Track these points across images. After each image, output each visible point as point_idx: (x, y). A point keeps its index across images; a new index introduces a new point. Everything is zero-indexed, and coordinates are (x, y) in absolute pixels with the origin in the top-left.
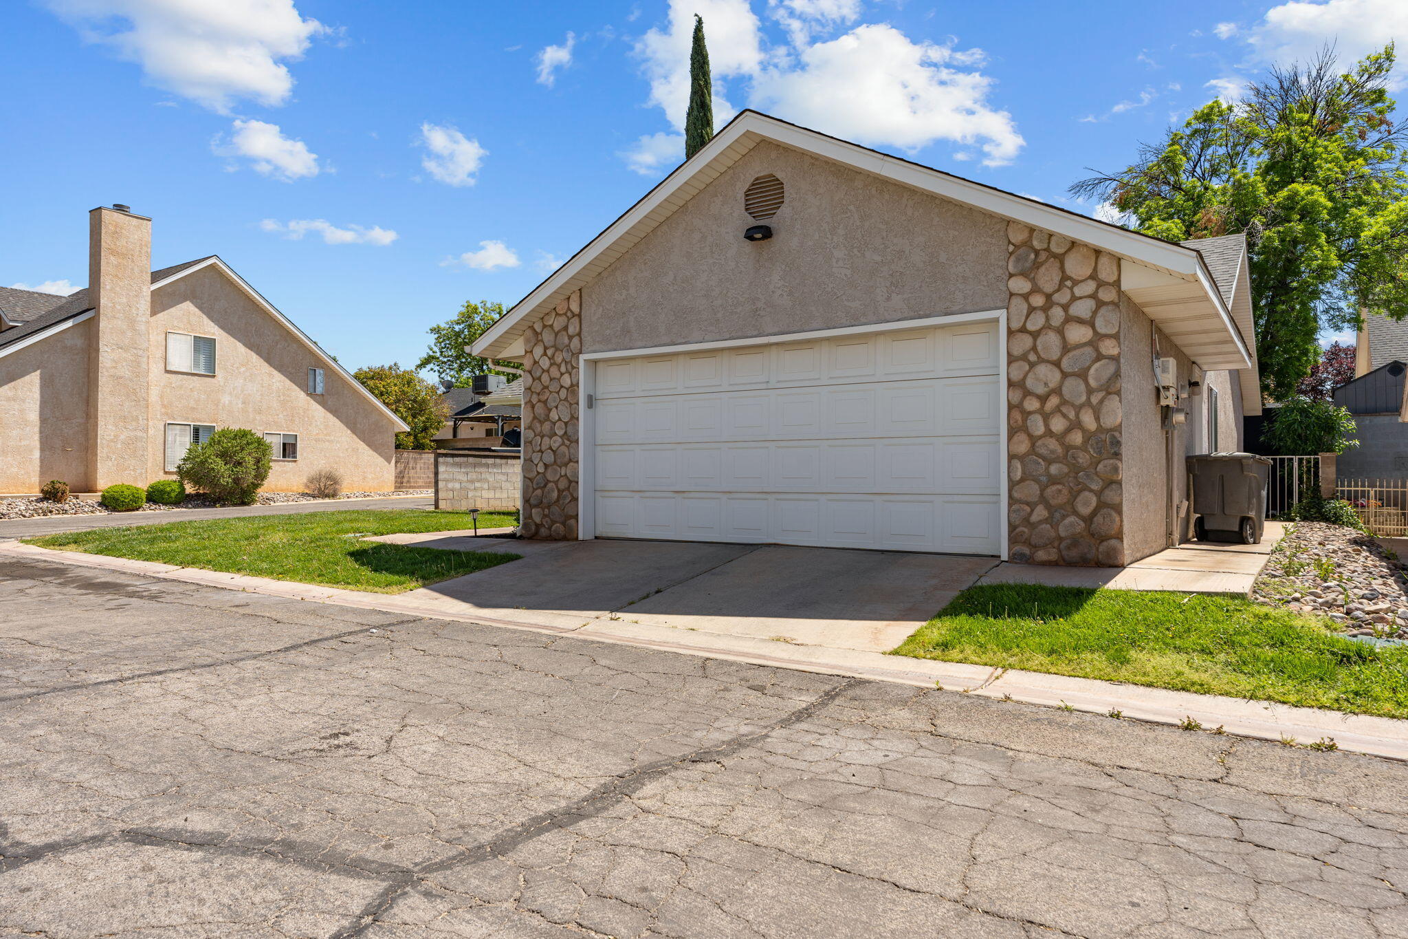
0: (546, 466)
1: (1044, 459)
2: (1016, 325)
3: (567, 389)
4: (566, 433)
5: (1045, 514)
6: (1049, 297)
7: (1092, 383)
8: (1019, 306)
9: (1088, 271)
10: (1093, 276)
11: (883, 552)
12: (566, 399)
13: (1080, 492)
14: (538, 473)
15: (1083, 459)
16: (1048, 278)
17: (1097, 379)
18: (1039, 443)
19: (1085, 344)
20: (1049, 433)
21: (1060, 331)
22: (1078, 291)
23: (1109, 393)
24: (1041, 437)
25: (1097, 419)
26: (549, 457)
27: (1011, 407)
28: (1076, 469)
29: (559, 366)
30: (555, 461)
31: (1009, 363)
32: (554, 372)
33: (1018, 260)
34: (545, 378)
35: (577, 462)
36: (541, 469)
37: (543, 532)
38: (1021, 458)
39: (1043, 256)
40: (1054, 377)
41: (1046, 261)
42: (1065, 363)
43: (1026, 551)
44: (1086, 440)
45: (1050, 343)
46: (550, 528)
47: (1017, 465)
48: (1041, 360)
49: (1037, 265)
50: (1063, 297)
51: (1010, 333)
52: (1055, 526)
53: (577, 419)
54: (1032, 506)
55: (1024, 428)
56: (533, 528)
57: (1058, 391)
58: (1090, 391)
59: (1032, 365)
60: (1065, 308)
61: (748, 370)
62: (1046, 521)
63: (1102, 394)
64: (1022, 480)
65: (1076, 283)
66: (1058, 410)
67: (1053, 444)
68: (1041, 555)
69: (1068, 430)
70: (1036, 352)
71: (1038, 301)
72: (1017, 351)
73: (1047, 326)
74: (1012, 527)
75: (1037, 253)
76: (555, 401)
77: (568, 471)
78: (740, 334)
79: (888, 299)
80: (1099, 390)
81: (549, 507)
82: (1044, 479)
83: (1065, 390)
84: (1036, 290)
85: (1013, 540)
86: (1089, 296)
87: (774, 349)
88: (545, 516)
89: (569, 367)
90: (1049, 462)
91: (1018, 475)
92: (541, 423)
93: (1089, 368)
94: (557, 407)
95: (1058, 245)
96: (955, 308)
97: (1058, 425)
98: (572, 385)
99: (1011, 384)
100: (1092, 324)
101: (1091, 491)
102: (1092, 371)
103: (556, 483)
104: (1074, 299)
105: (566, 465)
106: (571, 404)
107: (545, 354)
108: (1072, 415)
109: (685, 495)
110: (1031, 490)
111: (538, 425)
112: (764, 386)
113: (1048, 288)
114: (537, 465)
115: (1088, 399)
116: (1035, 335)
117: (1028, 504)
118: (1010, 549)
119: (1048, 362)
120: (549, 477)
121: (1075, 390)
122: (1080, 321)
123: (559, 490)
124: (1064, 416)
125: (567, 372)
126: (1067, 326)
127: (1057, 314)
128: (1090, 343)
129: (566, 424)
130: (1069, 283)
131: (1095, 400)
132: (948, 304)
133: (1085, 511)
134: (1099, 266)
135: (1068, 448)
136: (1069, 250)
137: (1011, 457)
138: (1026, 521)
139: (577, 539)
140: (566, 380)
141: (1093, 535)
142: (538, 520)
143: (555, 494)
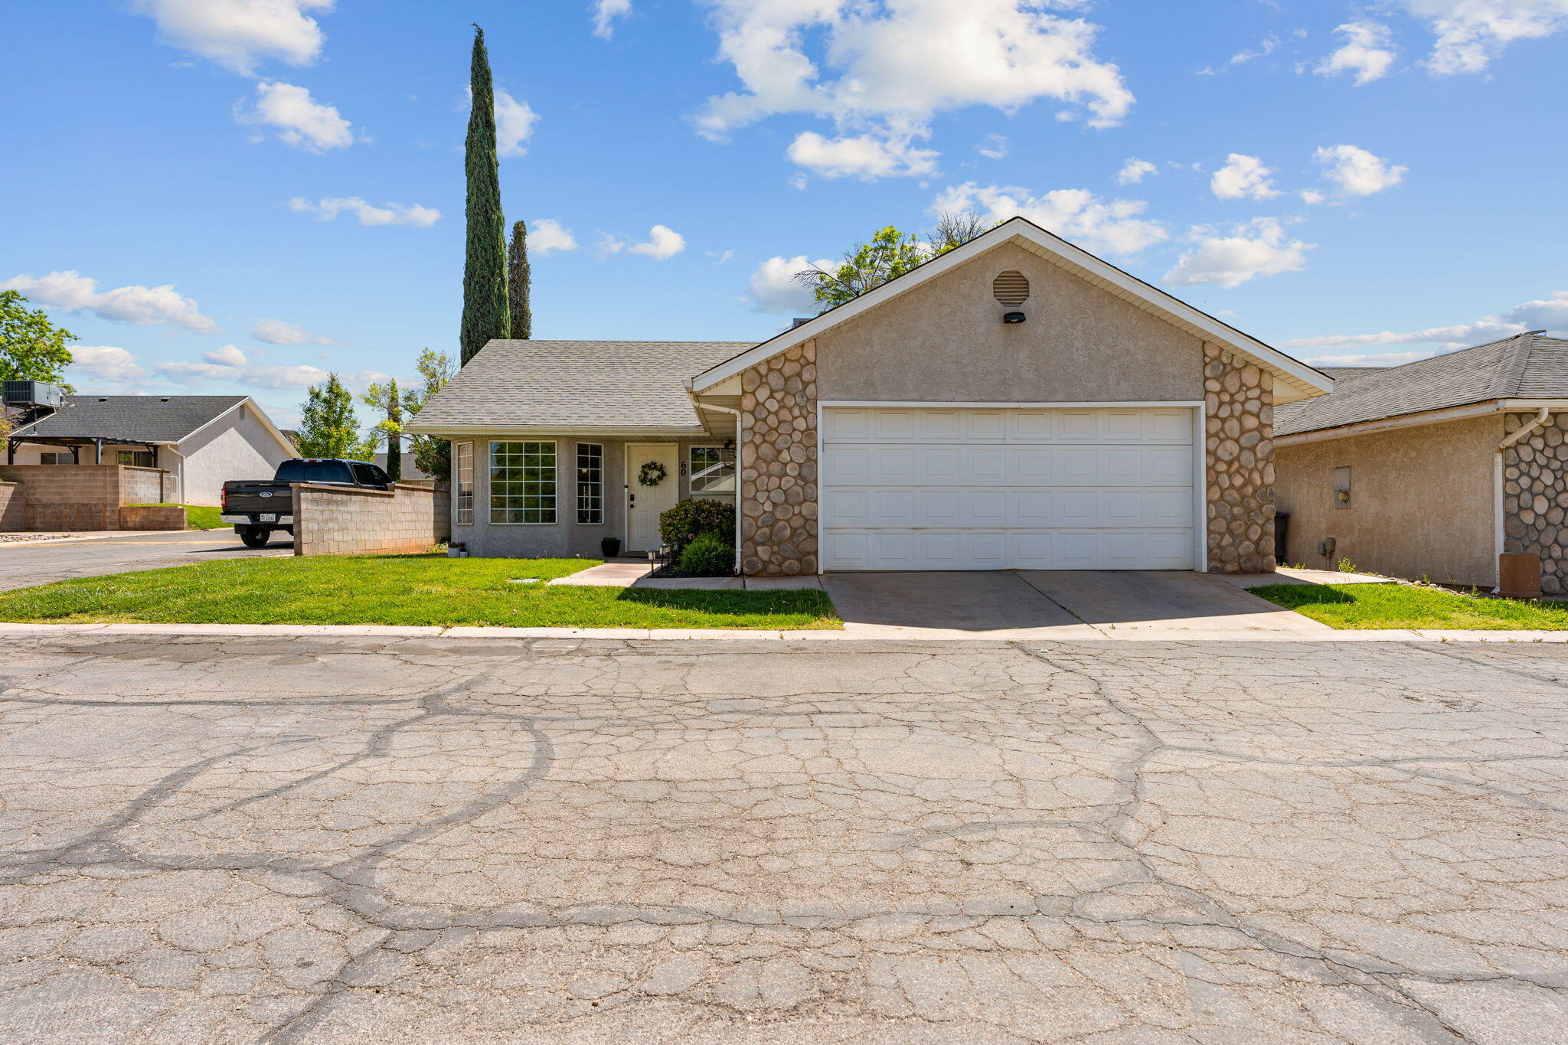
0: (775, 505)
1: (1229, 503)
2: (1212, 413)
3: (802, 432)
4: (800, 474)
5: (1231, 540)
6: (1232, 396)
7: (1259, 455)
8: (1213, 400)
9: (1256, 382)
10: (1259, 386)
11: (1113, 571)
12: (800, 442)
13: (1251, 525)
14: (765, 512)
15: (1253, 504)
16: (1232, 384)
17: (1262, 453)
18: (1226, 493)
19: (1253, 430)
20: (1232, 486)
21: (1239, 419)
22: (1250, 394)
23: (1268, 462)
24: (1226, 489)
25: (1262, 478)
26: (778, 497)
27: (1208, 468)
28: (1248, 511)
29: (790, 410)
30: (786, 500)
31: (1207, 438)
32: (785, 415)
33: (1213, 368)
34: (772, 420)
35: (816, 501)
36: (768, 507)
37: (772, 568)
38: (1214, 503)
39: (1229, 368)
40: (1234, 449)
41: (1230, 371)
42: (1242, 441)
43: (1219, 565)
44: (1255, 491)
45: (1233, 426)
46: (780, 565)
47: (1212, 506)
48: (1228, 438)
49: (1224, 374)
50: (1240, 397)
51: (1208, 418)
52: (1237, 548)
53: (816, 461)
54: (1222, 536)
55: (1217, 483)
56: (760, 565)
57: (1238, 459)
58: (1257, 460)
59: (1221, 441)
60: (1243, 404)
61: (987, 428)
62: (1230, 545)
63: (1264, 463)
64: (1215, 518)
65: (1249, 389)
66: (1238, 471)
67: (1235, 494)
68: (1229, 567)
69: (1244, 485)
70: (1224, 432)
71: (1226, 398)
72: (1212, 431)
73: (1232, 415)
74: (1210, 550)
75: (1224, 365)
76: (785, 443)
77: (805, 509)
78: (990, 397)
79: (1118, 384)
80: (1262, 460)
81: (779, 544)
82: (1229, 517)
83: (1242, 459)
84: (1223, 390)
85: (1210, 559)
86: (1256, 399)
87: (1009, 414)
88: (773, 553)
89: (804, 411)
90: (1232, 505)
91: (1213, 514)
92: (768, 463)
93: (1256, 445)
94: (788, 449)
95: (1238, 362)
96: (1167, 396)
97: (1238, 481)
98: (807, 429)
99: (1208, 452)
100: (1258, 416)
101: (1258, 524)
102: (1259, 447)
103: (788, 521)
104: (1248, 399)
105: (800, 504)
106: (807, 448)
107: (771, 396)
108: (1247, 476)
109: (925, 531)
110: (1222, 524)
111: (764, 465)
112: (1001, 442)
113: (1232, 390)
114: (763, 504)
115: (1256, 465)
116: (1224, 421)
117: (1219, 533)
118: (1208, 565)
119: (1231, 439)
120: (778, 515)
121: (1247, 458)
122: (1251, 414)
123: (791, 528)
124: (1242, 476)
125: (802, 415)
126: (1243, 417)
127: (1238, 407)
128: (1256, 429)
129: (800, 465)
130: (1244, 388)
131: (1260, 465)
132: (1162, 393)
133: (1255, 537)
134: (1263, 380)
135: (1243, 497)
136: (1245, 366)
137: (1209, 502)
138: (1219, 545)
139: (816, 573)
140: (801, 424)
141: (1259, 553)
142: (766, 557)
143: (788, 532)
